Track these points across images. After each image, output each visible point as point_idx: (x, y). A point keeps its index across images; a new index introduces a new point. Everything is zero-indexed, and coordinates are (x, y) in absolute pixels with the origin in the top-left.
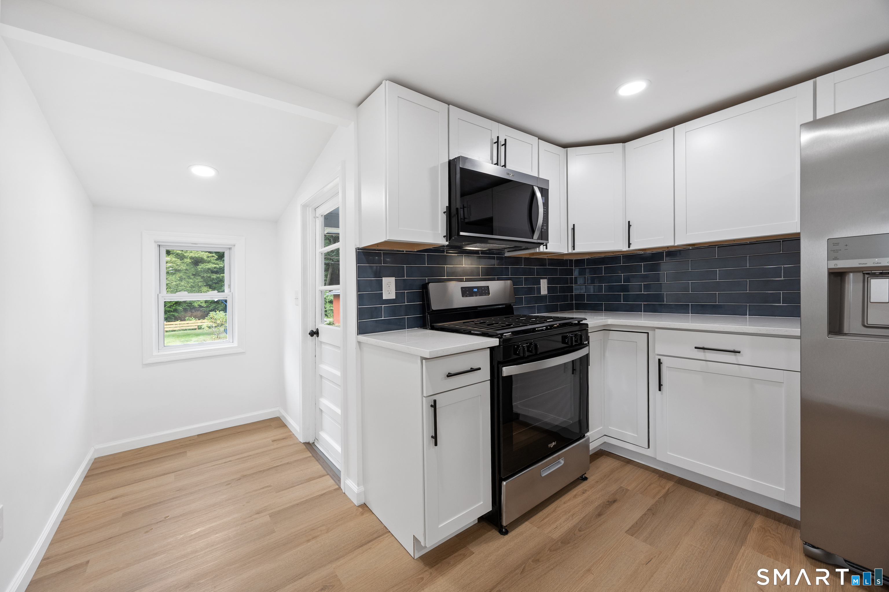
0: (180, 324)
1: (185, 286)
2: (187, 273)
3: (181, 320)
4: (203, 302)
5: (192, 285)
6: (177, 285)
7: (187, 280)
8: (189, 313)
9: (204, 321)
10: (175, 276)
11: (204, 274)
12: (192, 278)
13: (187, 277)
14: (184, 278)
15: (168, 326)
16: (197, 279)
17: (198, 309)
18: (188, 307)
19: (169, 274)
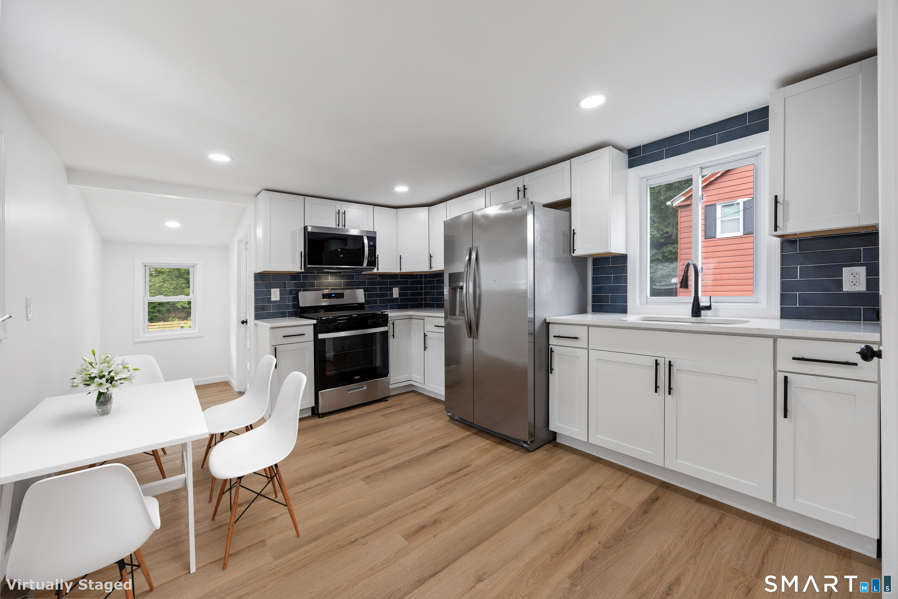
0: (163, 325)
1: (168, 288)
2: (170, 275)
3: (165, 321)
4: (186, 303)
5: (175, 287)
6: (160, 287)
7: (170, 281)
8: (173, 314)
9: (187, 322)
10: (158, 278)
11: (187, 276)
12: (175, 280)
13: (170, 278)
14: (168, 280)
15: (151, 327)
16: (180, 281)
17: (182, 310)
18: (172, 308)
19: (152, 276)
